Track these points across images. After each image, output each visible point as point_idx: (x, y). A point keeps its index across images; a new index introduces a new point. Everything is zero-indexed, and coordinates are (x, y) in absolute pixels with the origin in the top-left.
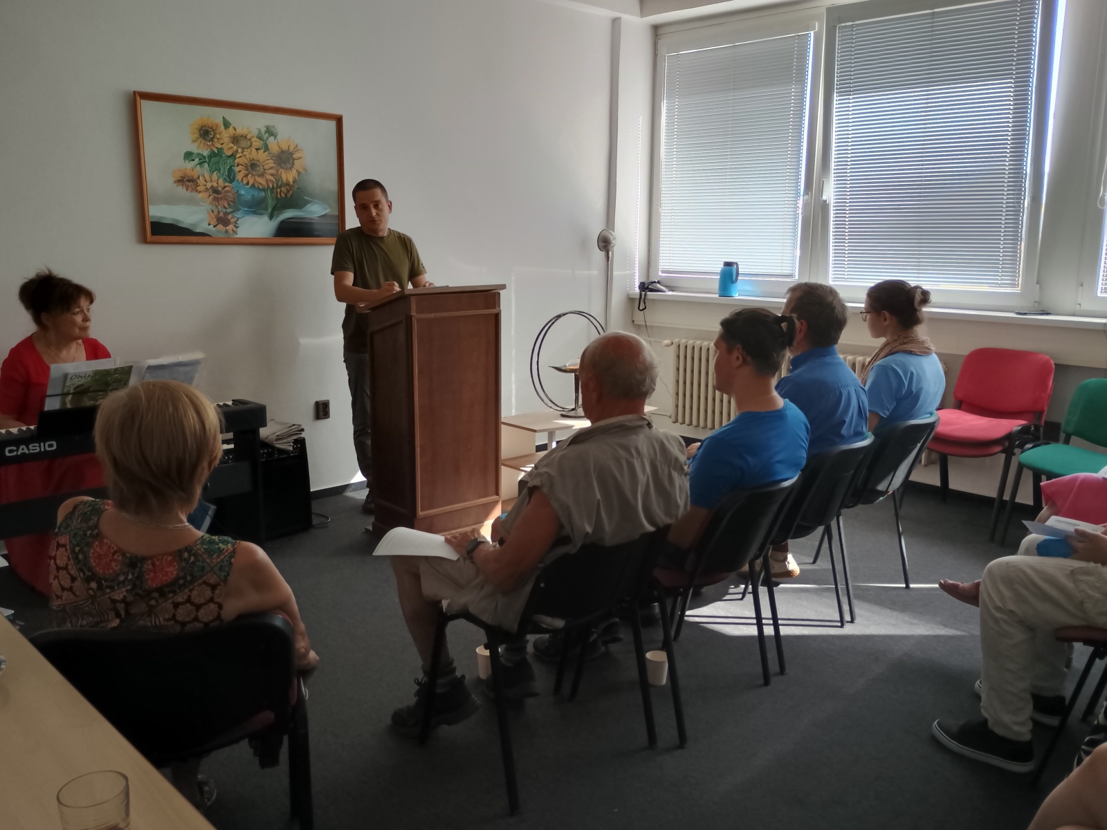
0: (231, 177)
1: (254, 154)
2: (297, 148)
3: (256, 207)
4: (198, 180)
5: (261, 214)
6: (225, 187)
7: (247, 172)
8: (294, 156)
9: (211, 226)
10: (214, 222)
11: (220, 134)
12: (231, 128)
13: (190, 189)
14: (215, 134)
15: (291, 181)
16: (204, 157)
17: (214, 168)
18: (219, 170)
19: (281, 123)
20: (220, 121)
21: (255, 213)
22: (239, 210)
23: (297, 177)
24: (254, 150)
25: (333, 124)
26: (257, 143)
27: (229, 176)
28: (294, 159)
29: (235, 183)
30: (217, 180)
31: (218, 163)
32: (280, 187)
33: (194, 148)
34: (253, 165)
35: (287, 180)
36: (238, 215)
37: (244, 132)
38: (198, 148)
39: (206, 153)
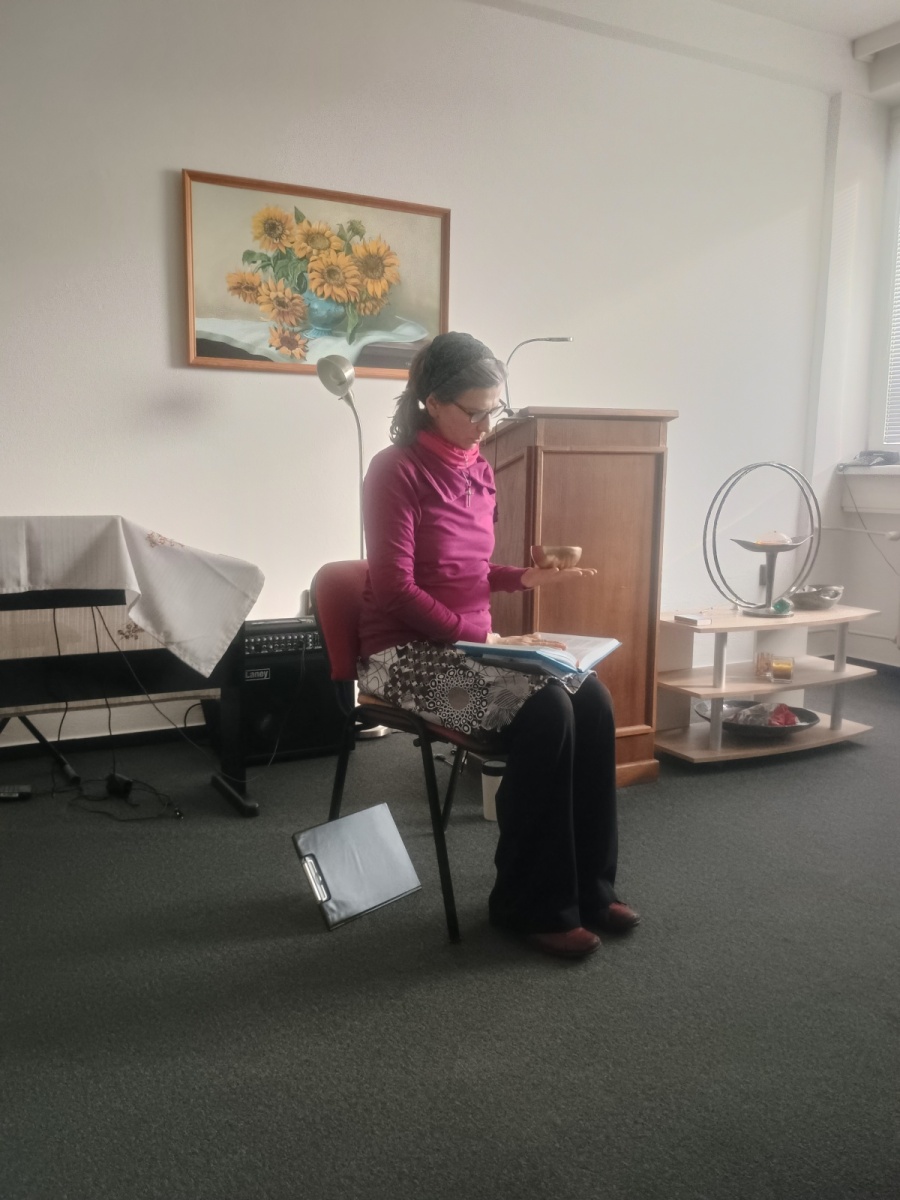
0: (301, 286)
1: (333, 258)
2: (389, 252)
3: (333, 326)
4: (259, 289)
5: (337, 336)
6: (293, 299)
7: (322, 280)
8: (385, 262)
9: (273, 349)
10: (277, 342)
11: (290, 229)
12: (305, 223)
13: (248, 299)
14: (284, 229)
15: (379, 294)
16: (269, 260)
17: (280, 274)
18: (287, 277)
19: (368, 217)
20: (290, 212)
21: (330, 334)
22: (308, 328)
23: (387, 289)
24: (333, 253)
25: (437, 222)
26: (336, 243)
27: (299, 284)
28: (384, 266)
29: (306, 294)
30: (284, 290)
31: (286, 266)
32: (364, 302)
33: (256, 247)
34: (330, 273)
35: (374, 293)
36: (309, 335)
37: (322, 227)
38: (261, 247)
39: (271, 254)
